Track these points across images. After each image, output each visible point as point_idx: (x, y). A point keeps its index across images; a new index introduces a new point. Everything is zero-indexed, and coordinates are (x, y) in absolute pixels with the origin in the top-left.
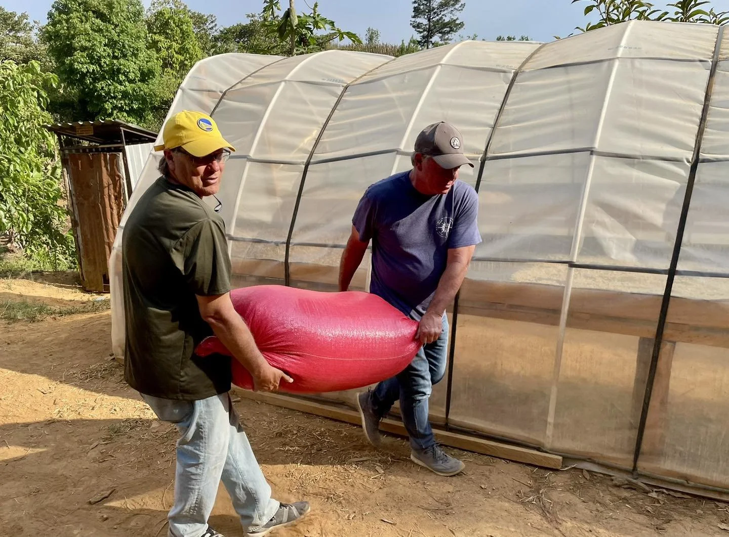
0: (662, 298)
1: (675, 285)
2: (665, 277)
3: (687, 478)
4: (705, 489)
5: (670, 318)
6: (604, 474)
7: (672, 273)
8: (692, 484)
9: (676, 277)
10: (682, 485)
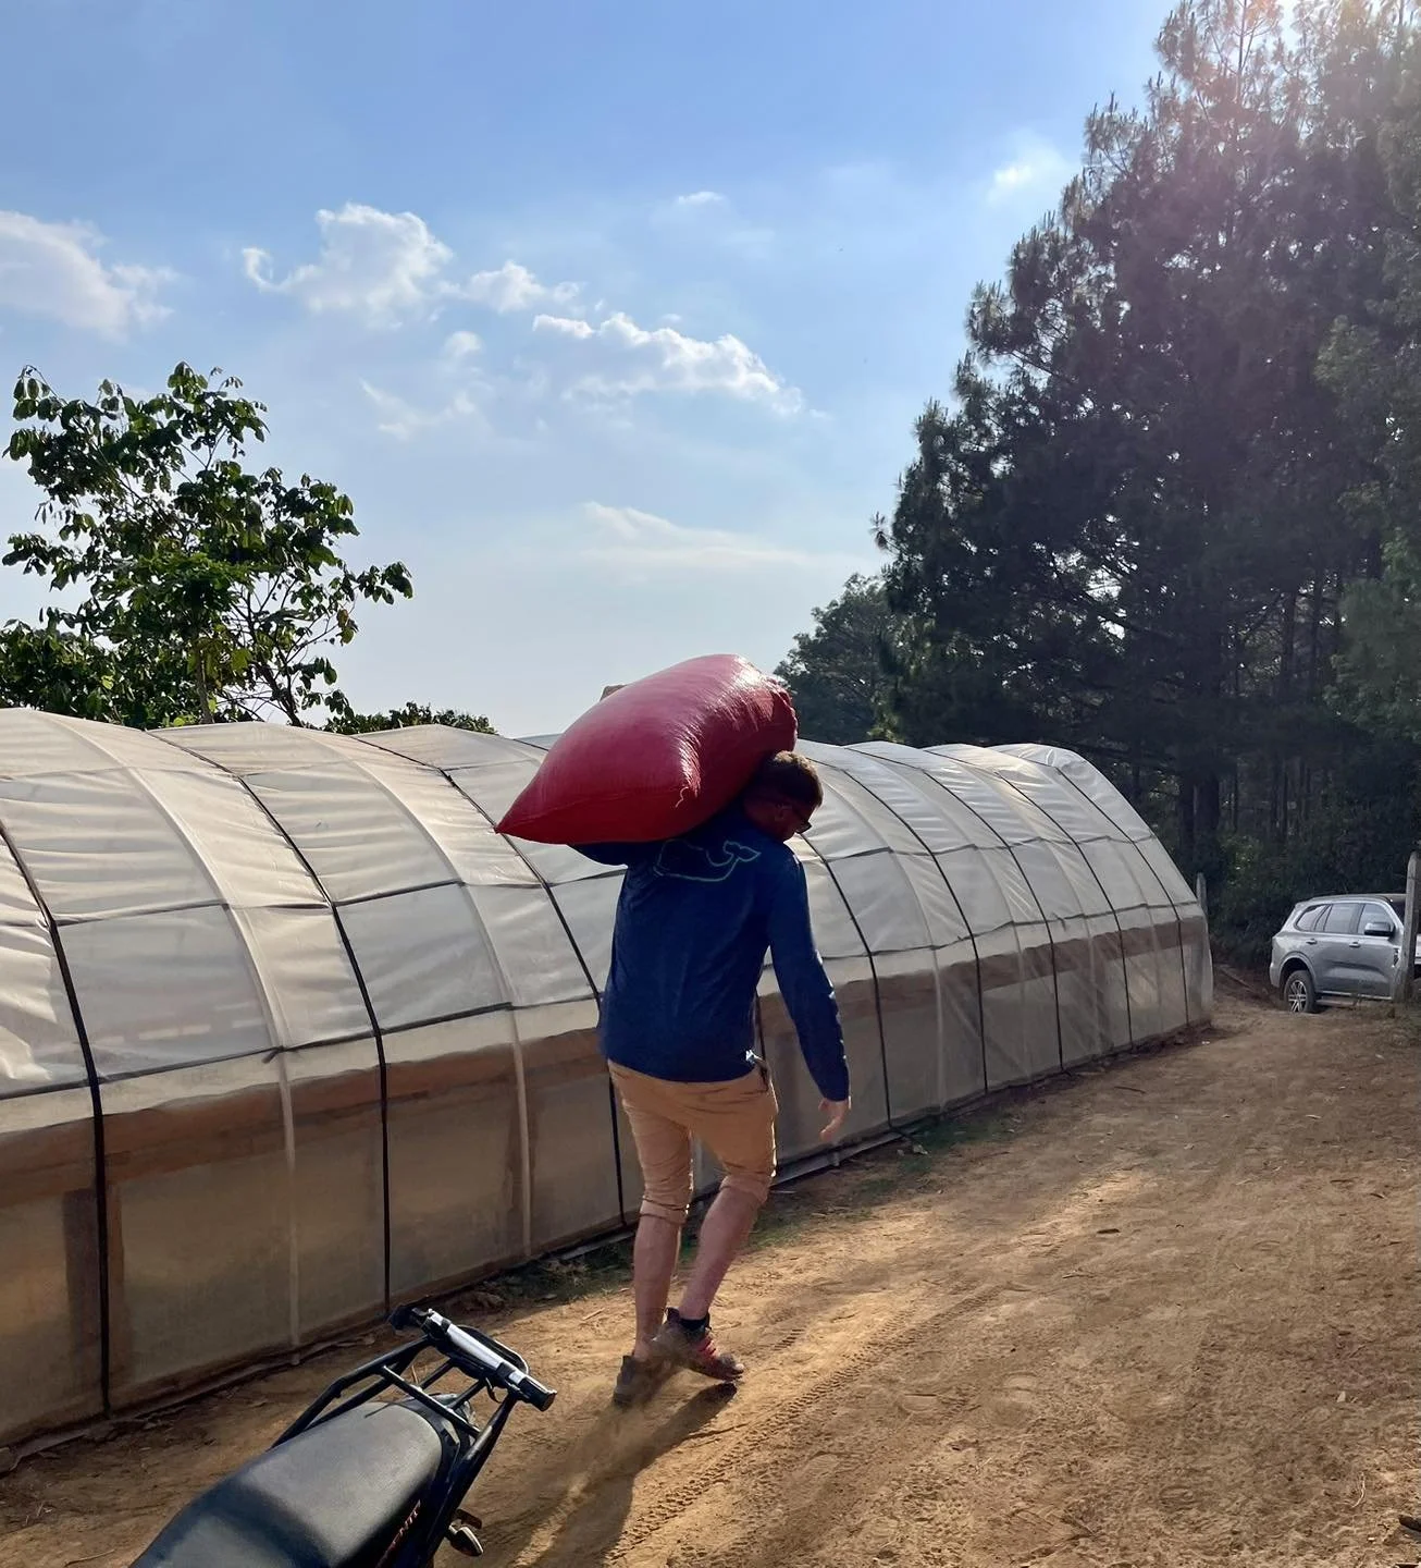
0: (92, 1123)
1: (104, 1102)
2: (88, 1090)
3: (173, 1380)
4: (203, 1382)
5: (109, 1150)
6: (67, 1442)
7: (94, 1082)
8: (182, 1385)
9: (101, 1087)
10: (172, 1394)
